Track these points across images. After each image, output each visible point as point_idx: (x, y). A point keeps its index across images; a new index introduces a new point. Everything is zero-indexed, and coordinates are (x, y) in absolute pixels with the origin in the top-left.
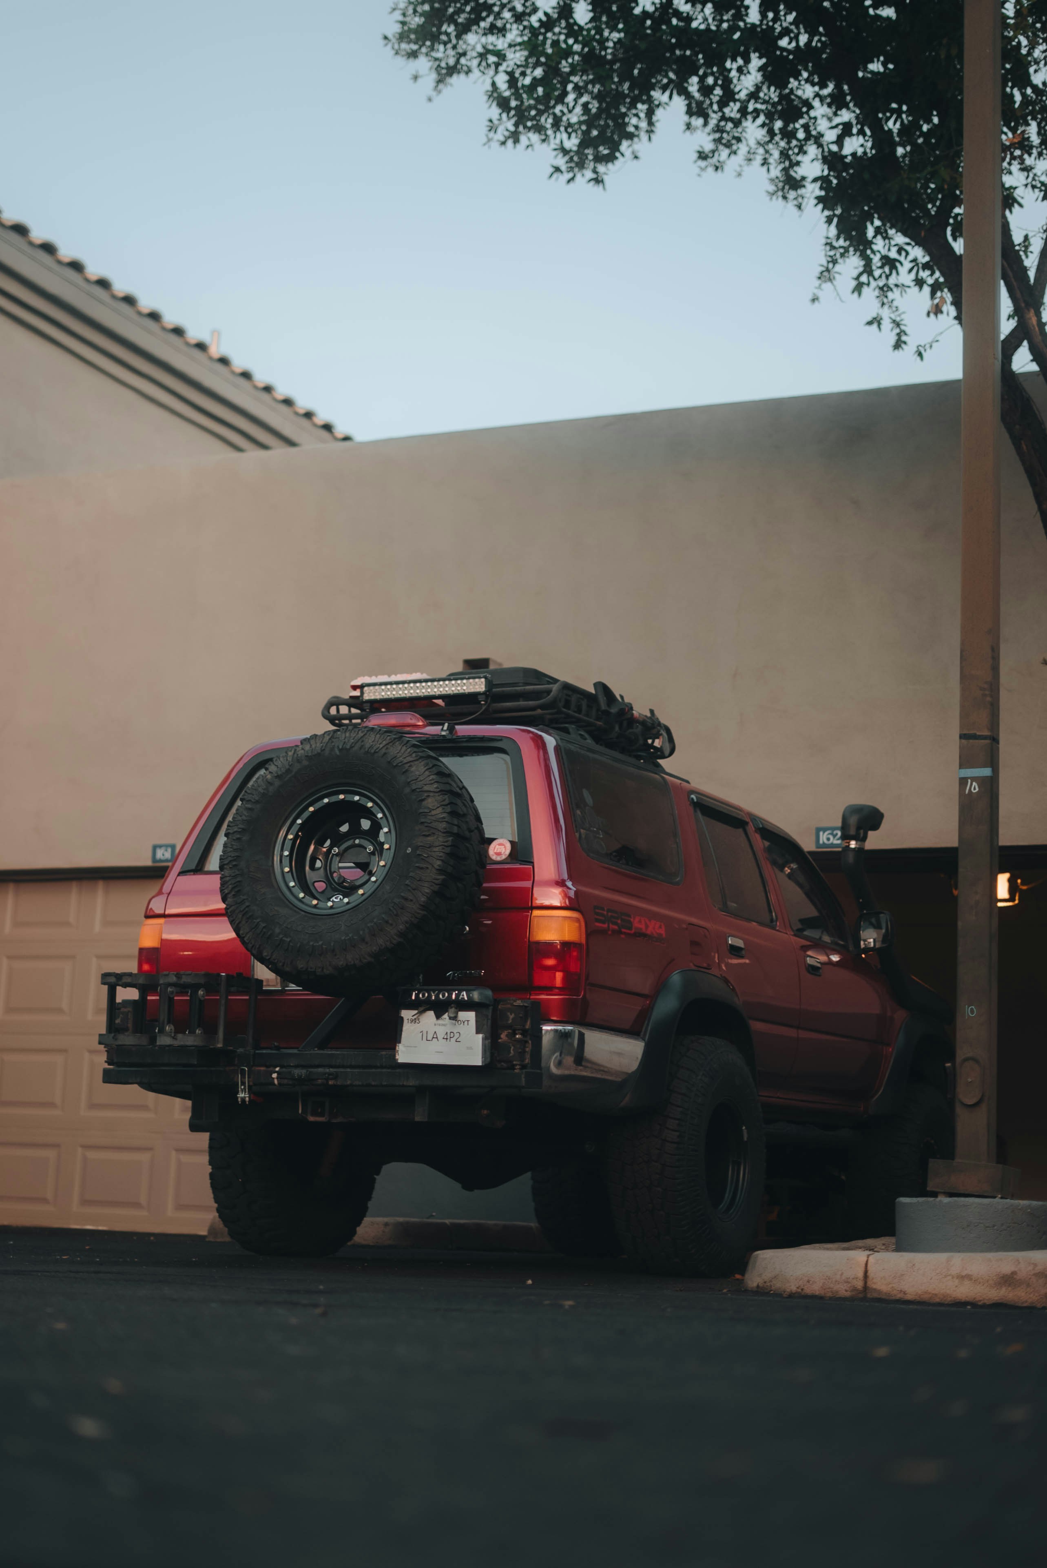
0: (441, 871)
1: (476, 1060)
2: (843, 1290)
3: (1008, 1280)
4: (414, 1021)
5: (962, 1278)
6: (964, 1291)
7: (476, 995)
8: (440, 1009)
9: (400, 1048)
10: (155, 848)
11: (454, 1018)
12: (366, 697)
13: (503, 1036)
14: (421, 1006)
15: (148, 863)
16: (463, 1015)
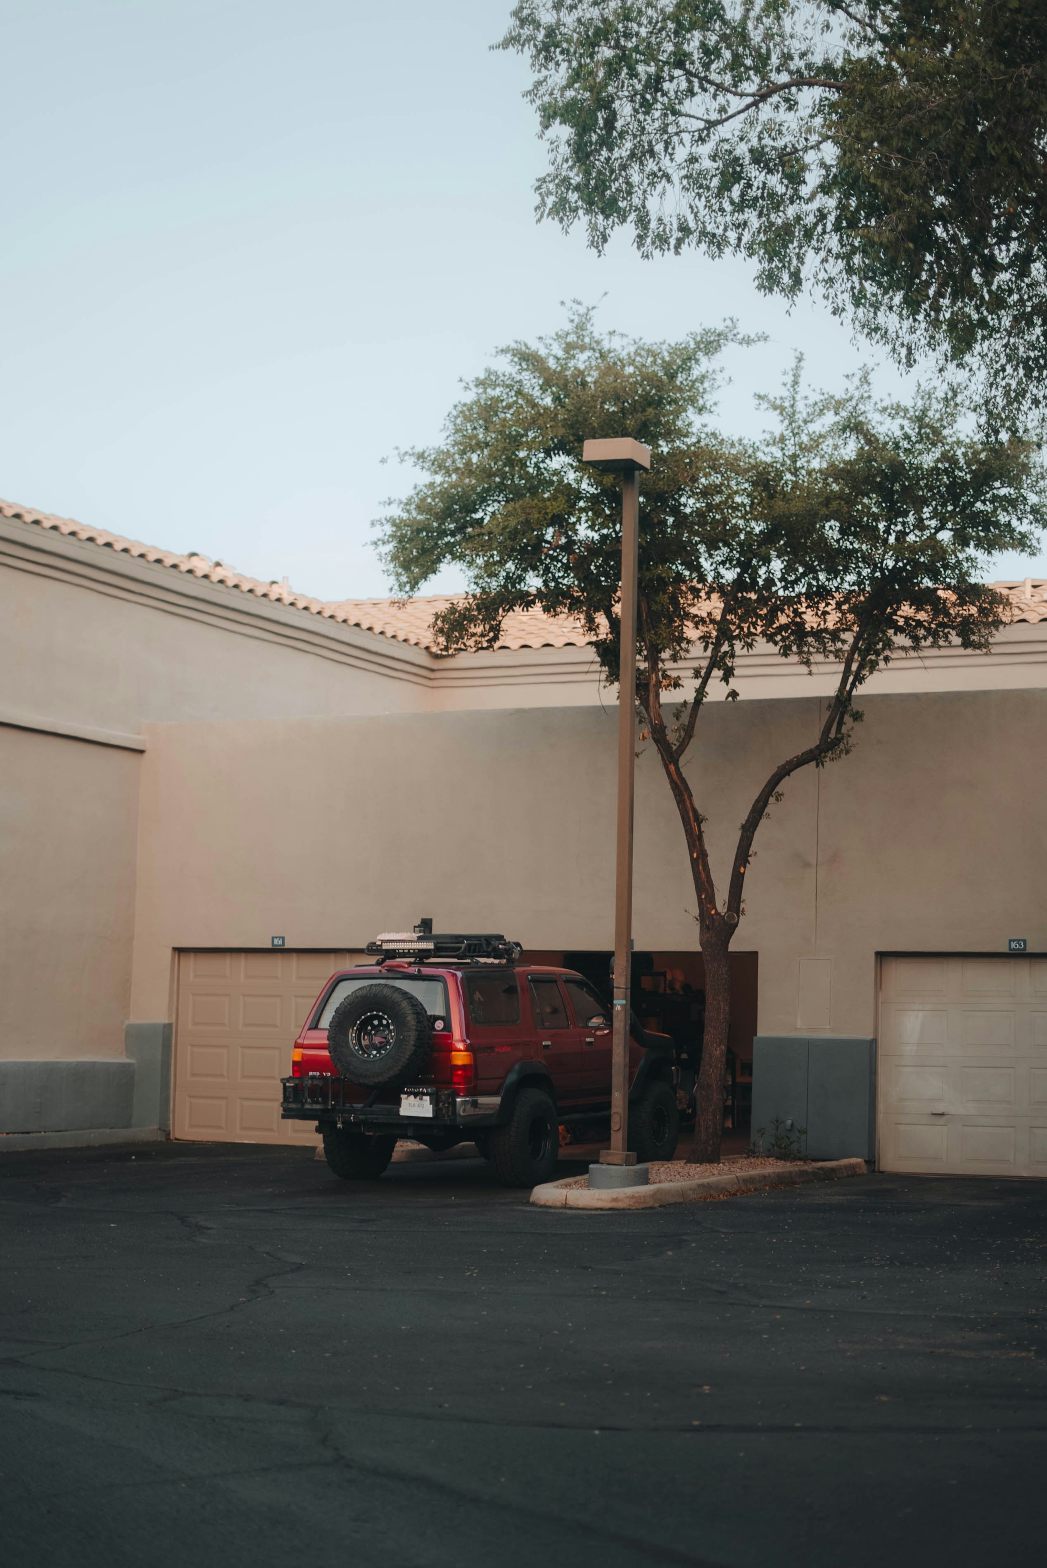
0: (414, 1045)
1: (430, 1115)
2: (558, 1204)
3: (615, 1200)
4: (407, 1098)
5: (598, 1200)
6: (599, 1204)
7: (429, 1090)
8: (416, 1095)
9: (401, 1109)
10: (273, 938)
11: (421, 1099)
12: (384, 947)
13: (441, 1105)
14: (409, 1094)
15: (270, 946)
16: (424, 1097)
